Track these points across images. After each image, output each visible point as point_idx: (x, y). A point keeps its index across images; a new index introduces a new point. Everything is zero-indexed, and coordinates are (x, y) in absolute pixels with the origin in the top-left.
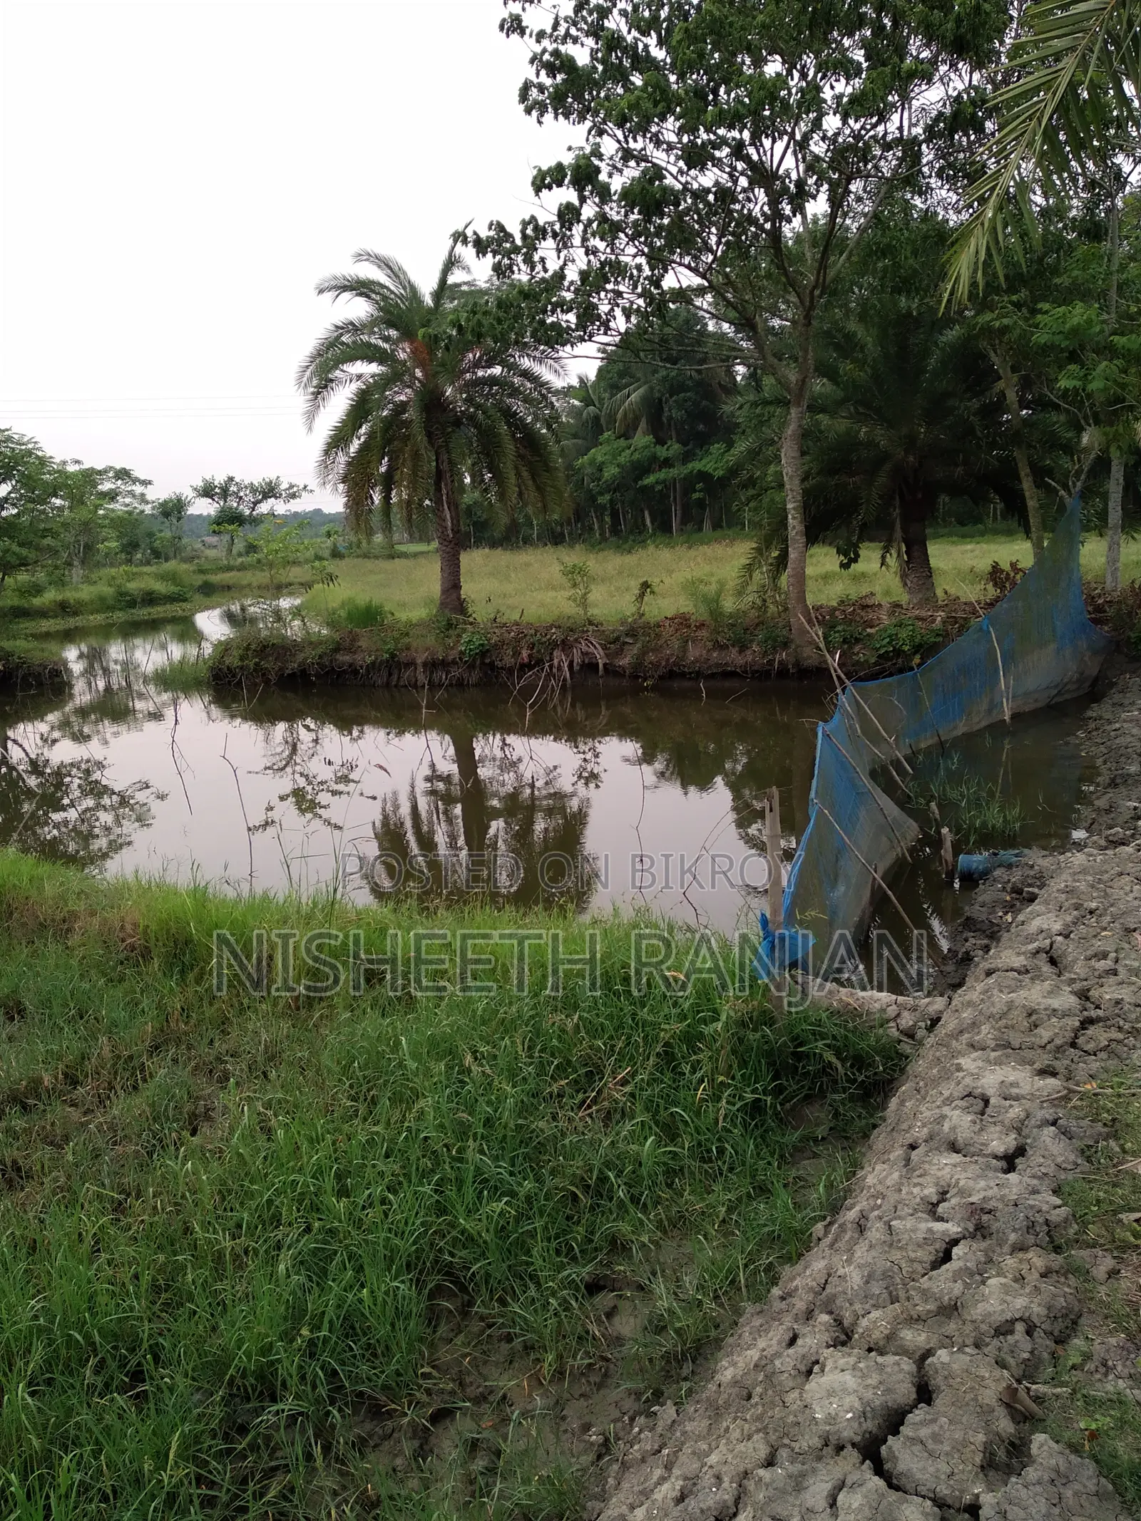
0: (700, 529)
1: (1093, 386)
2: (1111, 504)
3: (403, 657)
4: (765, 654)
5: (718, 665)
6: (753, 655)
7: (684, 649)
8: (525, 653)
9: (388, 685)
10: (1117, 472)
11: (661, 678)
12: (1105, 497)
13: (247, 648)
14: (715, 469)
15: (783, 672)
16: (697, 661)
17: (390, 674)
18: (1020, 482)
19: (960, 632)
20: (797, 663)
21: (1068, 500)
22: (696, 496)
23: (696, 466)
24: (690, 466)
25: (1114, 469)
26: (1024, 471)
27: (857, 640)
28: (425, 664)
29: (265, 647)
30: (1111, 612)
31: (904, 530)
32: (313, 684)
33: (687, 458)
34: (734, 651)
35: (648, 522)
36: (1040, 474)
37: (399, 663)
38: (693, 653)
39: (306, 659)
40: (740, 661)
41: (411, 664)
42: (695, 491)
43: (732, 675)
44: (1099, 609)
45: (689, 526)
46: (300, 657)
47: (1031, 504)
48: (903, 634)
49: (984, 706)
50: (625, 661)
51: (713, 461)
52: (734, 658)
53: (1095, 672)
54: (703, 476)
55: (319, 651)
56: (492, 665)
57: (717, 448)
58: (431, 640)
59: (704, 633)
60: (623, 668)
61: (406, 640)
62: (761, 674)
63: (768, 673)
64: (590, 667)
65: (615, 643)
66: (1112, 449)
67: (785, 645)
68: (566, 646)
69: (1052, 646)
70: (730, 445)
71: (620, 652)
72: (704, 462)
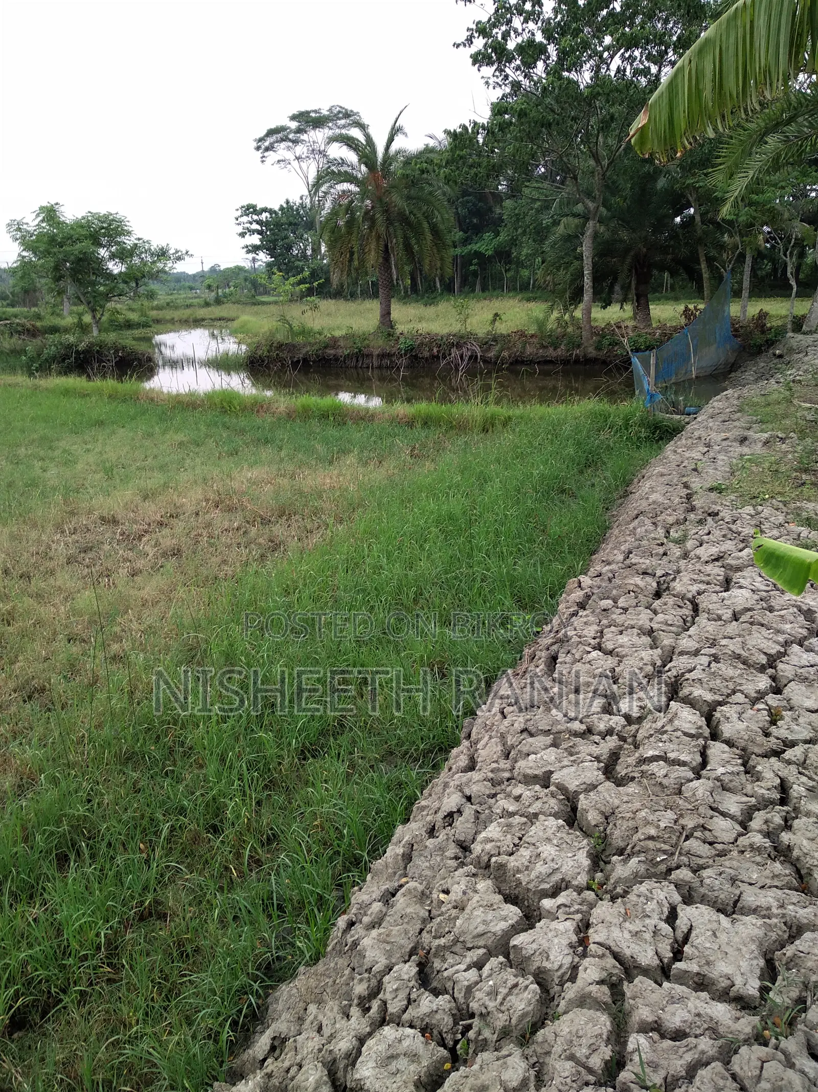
0: (473, 291)
1: (741, 219)
2: (745, 277)
3: (365, 351)
4: (568, 350)
5: (542, 356)
6: (561, 351)
7: (524, 347)
8: (435, 350)
9: (356, 367)
10: (749, 260)
11: (511, 364)
12: (742, 273)
13: (271, 346)
14: (487, 250)
15: (577, 361)
16: (531, 354)
17: (357, 361)
18: (699, 264)
19: (668, 340)
20: (585, 356)
21: (725, 274)
22: (472, 268)
23: (474, 247)
24: (469, 247)
25: (747, 259)
26: (702, 259)
27: (617, 344)
28: (378, 355)
29: (282, 345)
30: (742, 331)
31: (636, 289)
32: (311, 366)
33: (466, 242)
34: (551, 349)
35: (438, 285)
36: (710, 260)
37: (363, 355)
38: (529, 350)
39: (308, 352)
40: (554, 354)
41: (370, 355)
42: (472, 265)
43: (550, 362)
44: (736, 330)
45: (467, 288)
46: (304, 351)
47: (706, 276)
48: (642, 340)
49: (683, 372)
50: (491, 354)
51: (485, 244)
52: (551, 353)
53: (732, 360)
54: (478, 254)
55: (316, 347)
56: (416, 357)
57: (487, 236)
58: (381, 342)
59: (535, 340)
60: (491, 358)
61: (367, 342)
62: (566, 362)
63: (569, 361)
64: (473, 358)
65: (486, 344)
66: (748, 249)
67: (579, 346)
68: (459, 346)
69: (715, 346)
70: (497, 234)
71: (488, 350)
72: (478, 245)
